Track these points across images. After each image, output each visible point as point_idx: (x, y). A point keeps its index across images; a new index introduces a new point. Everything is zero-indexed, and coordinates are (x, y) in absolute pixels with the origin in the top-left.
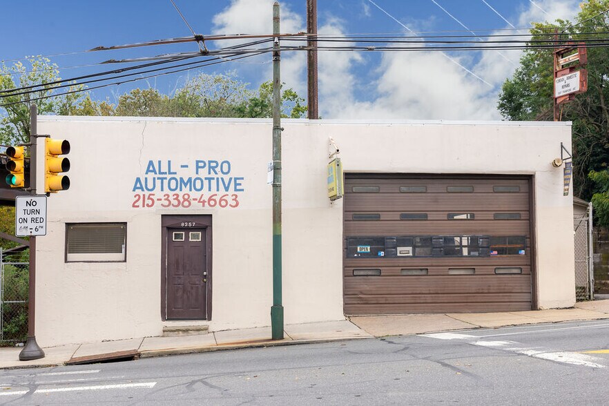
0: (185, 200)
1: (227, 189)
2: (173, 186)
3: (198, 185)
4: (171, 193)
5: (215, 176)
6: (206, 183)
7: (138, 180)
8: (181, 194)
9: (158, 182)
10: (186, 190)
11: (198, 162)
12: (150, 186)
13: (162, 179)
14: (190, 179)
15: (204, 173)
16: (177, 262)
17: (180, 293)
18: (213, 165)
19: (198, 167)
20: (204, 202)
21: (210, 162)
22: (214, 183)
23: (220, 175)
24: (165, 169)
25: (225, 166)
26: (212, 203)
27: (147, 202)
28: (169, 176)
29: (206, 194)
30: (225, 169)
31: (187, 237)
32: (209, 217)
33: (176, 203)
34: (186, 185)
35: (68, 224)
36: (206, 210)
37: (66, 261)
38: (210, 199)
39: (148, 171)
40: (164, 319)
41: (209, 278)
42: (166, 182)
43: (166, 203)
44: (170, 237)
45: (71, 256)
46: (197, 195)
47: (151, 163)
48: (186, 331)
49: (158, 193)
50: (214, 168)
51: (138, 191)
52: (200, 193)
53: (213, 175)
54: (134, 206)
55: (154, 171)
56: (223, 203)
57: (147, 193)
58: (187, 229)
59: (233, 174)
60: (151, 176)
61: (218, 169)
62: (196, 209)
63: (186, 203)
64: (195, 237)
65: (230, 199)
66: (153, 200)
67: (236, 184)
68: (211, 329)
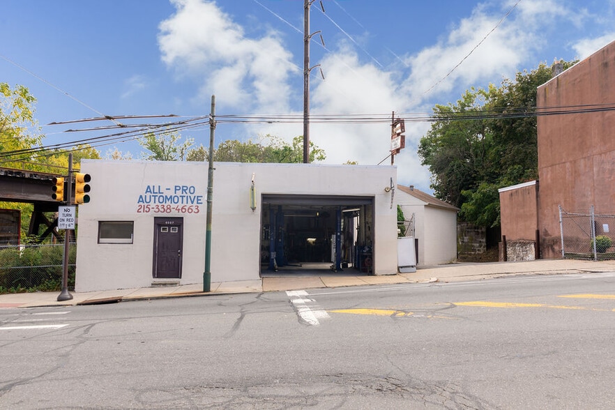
0: (168, 208)
1: (192, 203)
2: (161, 200)
3: (176, 201)
4: (160, 205)
5: (186, 195)
6: (180, 199)
7: (141, 197)
8: (166, 205)
9: (153, 198)
10: (168, 203)
11: (176, 187)
12: (148, 200)
13: (155, 196)
14: (171, 196)
15: (179, 193)
16: (163, 245)
17: (164, 263)
18: (185, 188)
19: (176, 190)
20: (179, 210)
21: (183, 187)
22: (185, 199)
23: (189, 194)
24: (157, 190)
25: (192, 189)
26: (184, 210)
27: (146, 209)
28: (159, 195)
29: (180, 205)
30: (192, 191)
31: (169, 230)
32: (182, 219)
33: (162, 210)
34: (168, 200)
35: (100, 222)
36: (179, 215)
37: (98, 243)
38: (182, 208)
39: (147, 192)
40: (154, 277)
41: (181, 253)
42: (157, 198)
43: (157, 210)
44: (160, 230)
45: (102, 240)
46: (175, 206)
47: (149, 187)
48: (165, 285)
49: (152, 205)
50: (185, 190)
51: (141, 203)
52: (177, 205)
53: (184, 194)
54: (138, 212)
55: (150, 192)
56: (190, 211)
57: (146, 204)
58: (169, 226)
59: (196, 194)
60: (149, 194)
61: (187, 191)
62: (174, 214)
63: (168, 211)
64: (174, 231)
65: (194, 208)
66: (149, 209)
67: (198, 200)
68: (181, 284)
